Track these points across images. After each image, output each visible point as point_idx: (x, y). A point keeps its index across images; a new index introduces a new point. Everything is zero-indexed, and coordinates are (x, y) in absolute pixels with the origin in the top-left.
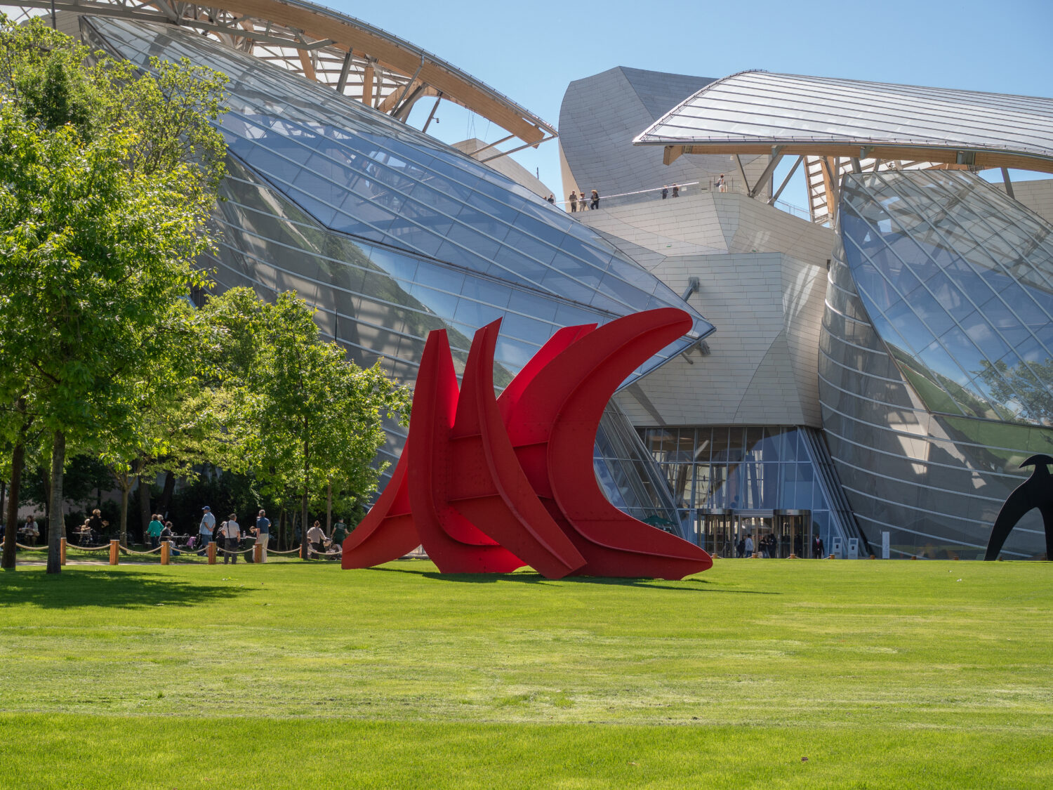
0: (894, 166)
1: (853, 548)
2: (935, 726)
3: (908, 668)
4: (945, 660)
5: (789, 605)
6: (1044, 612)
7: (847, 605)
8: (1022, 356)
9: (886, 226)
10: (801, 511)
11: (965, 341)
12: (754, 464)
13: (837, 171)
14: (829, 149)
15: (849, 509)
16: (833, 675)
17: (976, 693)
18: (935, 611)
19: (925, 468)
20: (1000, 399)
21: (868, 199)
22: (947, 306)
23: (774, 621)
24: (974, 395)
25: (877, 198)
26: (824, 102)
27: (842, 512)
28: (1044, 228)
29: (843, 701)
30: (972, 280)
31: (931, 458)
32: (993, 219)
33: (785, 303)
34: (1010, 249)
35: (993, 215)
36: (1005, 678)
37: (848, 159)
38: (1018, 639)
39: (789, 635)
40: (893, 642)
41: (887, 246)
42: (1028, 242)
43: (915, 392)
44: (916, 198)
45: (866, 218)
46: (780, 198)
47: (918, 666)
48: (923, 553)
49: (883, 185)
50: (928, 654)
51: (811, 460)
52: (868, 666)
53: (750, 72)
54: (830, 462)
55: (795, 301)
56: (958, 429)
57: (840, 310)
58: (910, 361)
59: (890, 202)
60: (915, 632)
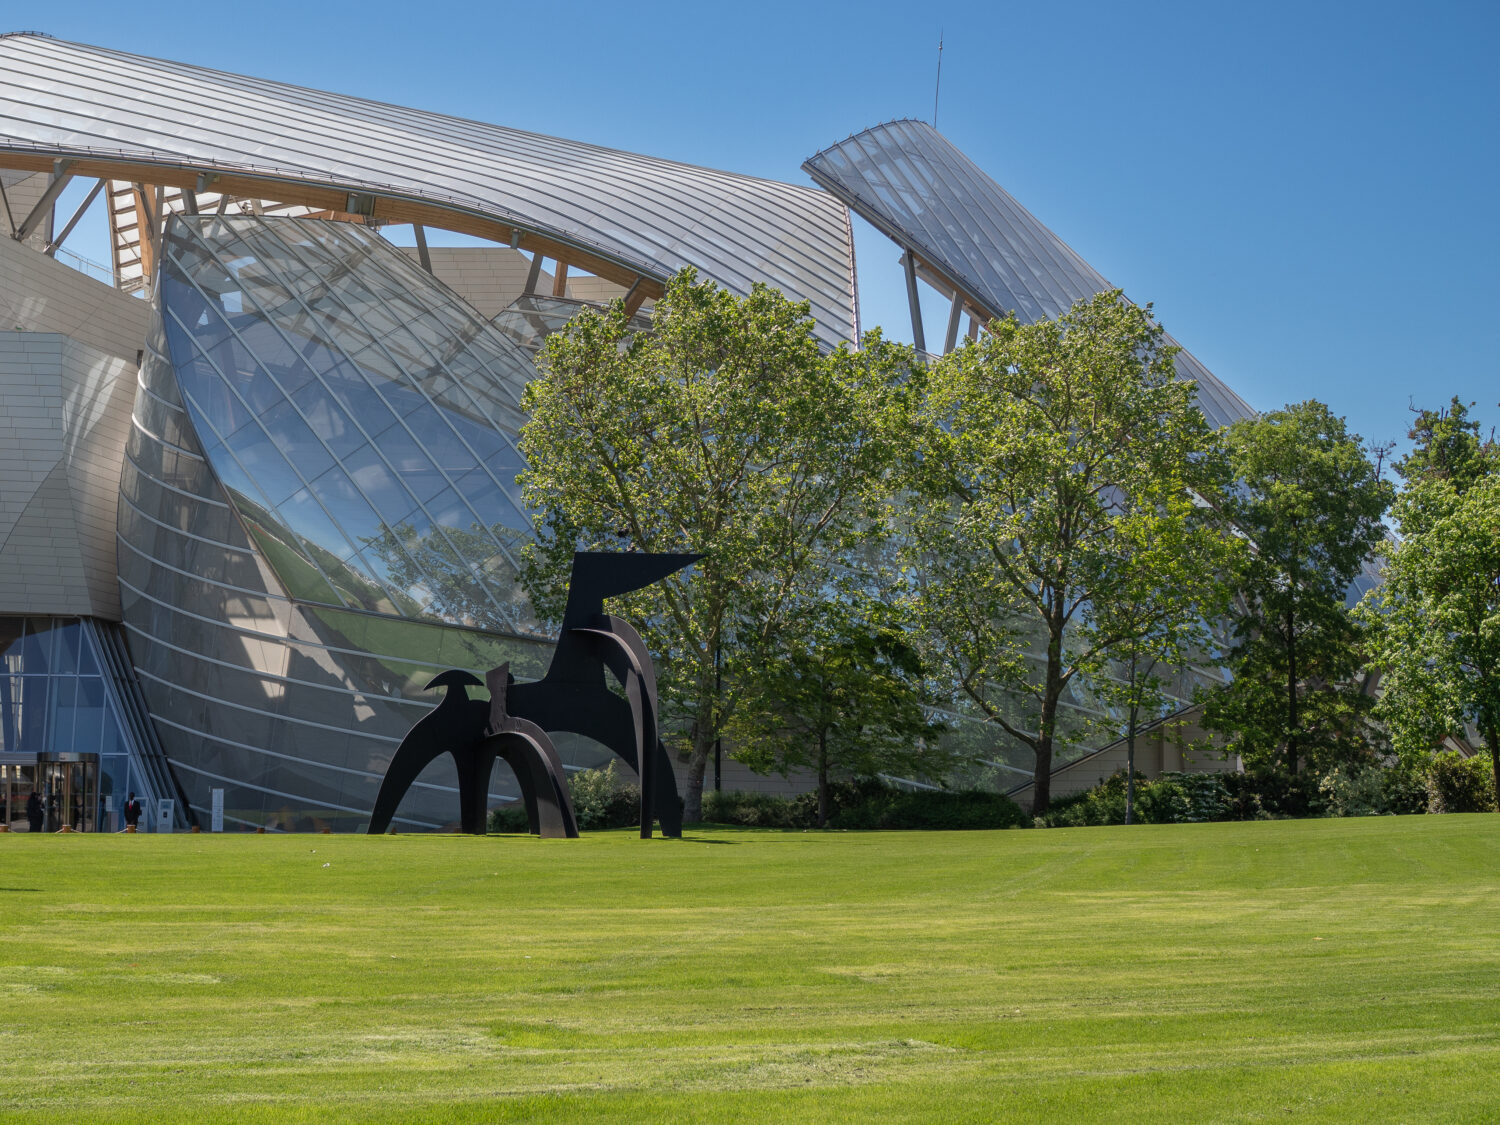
0: (250, 207)
1: (165, 815)
2: (268, 1097)
3: (234, 1006)
4: (292, 993)
5: (50, 908)
6: (450, 913)
7: (147, 908)
8: (434, 516)
9: (233, 302)
10: (82, 756)
11: (350, 491)
12: (8, 678)
13: (160, 208)
14: (149, 173)
15: (160, 752)
16: (114, 1021)
17: (336, 1042)
18: (284, 915)
19: (283, 689)
20: (401, 584)
21: (207, 256)
22: (324, 435)
23: (25, 935)
24: (361, 575)
25: (221, 257)
26: (142, 96)
27: (150, 757)
28: (473, 322)
29: (126, 1063)
30: (364, 396)
31: (291, 672)
32: (398, 303)
33: (67, 416)
34: (422, 351)
35: (399, 297)
36: (383, 1016)
37: (177, 191)
38: (407, 955)
39: (48, 958)
40: (214, 966)
41: (234, 334)
42: (450, 342)
43: (271, 568)
44: (282, 262)
45: (202, 287)
46: (65, 244)
47: (251, 1002)
48: (276, 822)
49: (231, 237)
50: (266, 984)
51: (102, 673)
52: (172, 1004)
53: (23, 34)
54: (133, 676)
55: (83, 414)
56: (334, 628)
57: (156, 433)
58: (262, 518)
59: (241, 264)
60: (250, 949)
